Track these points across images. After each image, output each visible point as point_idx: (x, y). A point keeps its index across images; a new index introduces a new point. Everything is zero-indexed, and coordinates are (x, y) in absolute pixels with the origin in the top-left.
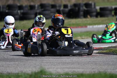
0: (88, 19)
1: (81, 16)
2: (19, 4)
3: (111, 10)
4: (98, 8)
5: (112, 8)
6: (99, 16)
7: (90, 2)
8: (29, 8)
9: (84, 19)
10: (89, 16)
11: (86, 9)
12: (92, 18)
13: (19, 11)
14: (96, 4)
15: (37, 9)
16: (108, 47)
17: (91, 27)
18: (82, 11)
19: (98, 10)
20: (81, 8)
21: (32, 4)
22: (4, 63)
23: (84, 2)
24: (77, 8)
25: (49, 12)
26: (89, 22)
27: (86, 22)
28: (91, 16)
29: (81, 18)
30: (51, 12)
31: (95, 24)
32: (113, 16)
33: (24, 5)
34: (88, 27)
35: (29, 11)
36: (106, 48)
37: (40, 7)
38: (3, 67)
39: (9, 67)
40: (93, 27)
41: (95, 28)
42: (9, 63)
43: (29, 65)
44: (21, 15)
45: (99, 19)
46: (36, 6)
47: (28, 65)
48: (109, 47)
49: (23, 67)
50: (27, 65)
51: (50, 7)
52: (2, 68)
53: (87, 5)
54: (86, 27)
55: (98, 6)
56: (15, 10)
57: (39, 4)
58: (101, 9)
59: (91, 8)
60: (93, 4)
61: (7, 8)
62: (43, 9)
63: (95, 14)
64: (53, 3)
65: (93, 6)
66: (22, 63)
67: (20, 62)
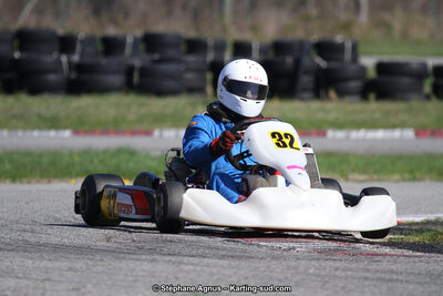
0: (329, 105)
1: (305, 90)
2: (61, 31)
3: (420, 74)
4: (369, 62)
5: (425, 65)
6: (372, 96)
7: (339, 39)
8: (100, 47)
9: (315, 105)
10: (332, 94)
11: (323, 64)
12: (347, 99)
13: (64, 59)
14: (361, 48)
15: (133, 55)
16: (422, 223)
17: (340, 134)
18: (307, 73)
19: (372, 74)
20: (306, 62)
21: (111, 31)
22: (30, 262)
23: (315, 38)
24: (289, 60)
25: (182, 67)
26: (332, 116)
27: (321, 116)
28: (342, 94)
29: (302, 99)
30: (189, 70)
31: (358, 125)
32: (428, 97)
33: (81, 35)
34: (330, 133)
35: (104, 61)
36: (417, 223)
37: (142, 47)
38: (27, 279)
39: (48, 280)
40: (348, 138)
41: (357, 140)
42: (50, 265)
43: (131, 279)
44: (74, 75)
45: (374, 107)
46: (129, 40)
47: (126, 275)
48: (428, 222)
49: (109, 283)
50: (122, 278)
51: (183, 48)
52: (26, 282)
53: (325, 48)
54: (322, 134)
55: (369, 54)
56: (51, 53)
57: (139, 33)
58: (382, 68)
59: (342, 60)
60: (348, 45)
61: (16, 43)
62: (156, 56)
63: (355, 85)
64: (191, 34)
65: (348, 55)
66: (99, 268)
67: (90, 263)
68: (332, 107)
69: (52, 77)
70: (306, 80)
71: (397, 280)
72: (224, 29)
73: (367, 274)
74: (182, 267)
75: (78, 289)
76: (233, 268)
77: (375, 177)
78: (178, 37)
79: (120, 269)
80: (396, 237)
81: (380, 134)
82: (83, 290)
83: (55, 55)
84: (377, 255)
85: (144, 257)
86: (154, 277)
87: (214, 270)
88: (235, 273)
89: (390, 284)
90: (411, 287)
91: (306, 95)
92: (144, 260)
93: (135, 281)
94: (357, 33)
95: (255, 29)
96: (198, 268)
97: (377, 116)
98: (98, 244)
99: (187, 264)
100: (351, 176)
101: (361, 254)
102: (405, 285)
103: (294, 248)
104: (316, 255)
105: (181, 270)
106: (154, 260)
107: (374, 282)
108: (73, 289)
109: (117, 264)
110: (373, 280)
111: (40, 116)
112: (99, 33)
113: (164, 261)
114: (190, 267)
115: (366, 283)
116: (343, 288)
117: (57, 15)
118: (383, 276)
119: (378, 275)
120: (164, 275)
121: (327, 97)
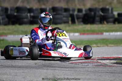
0: (104, 26)
1: (97, 22)
2: (28, 7)
4: (116, 13)
6: (116, 23)
7: (108, 7)
8: (40, 11)
9: (100, 26)
10: (105, 22)
11: (102, 14)
12: (109, 24)
13: (29, 15)
14: (114, 10)
17: (107, 34)
18: (98, 16)
19: (116, 16)
20: (97, 13)
21: (43, 7)
22: (12, 71)
23: (101, 7)
24: (93, 13)
25: (62, 16)
26: (105, 29)
27: (102, 29)
28: (108, 22)
29: (96, 24)
30: (64, 17)
31: (112, 31)
33: (34, 8)
34: (105, 33)
37: (51, 11)
39: (16, 75)
40: (110, 34)
41: (112, 35)
42: (17, 71)
43: (40, 74)
44: (32, 19)
45: (117, 26)
46: (48, 9)
47: (39, 73)
49: (33, 76)
51: (63, 11)
53: (104, 10)
54: (102, 34)
55: (116, 11)
56: (25, 13)
57: (51, 7)
58: (119, 15)
59: (109, 13)
60: (110, 9)
61: (16, 11)
62: (55, 13)
63: (111, 20)
64: (66, 7)
65: (110, 11)
66: (31, 72)
67: (29, 70)
68: (105, 26)
69: (25, 20)
70: (97, 19)
71: (116, 73)
72: (75, 5)
73: (108, 71)
74: (55, 71)
75: (24, 78)
76: (70, 71)
77: (116, 45)
78: (62, 8)
79: (38, 72)
80: (118, 61)
81: (119, 33)
82: (26, 78)
83: (26, 14)
84: (112, 66)
85: (45, 68)
86: (47, 74)
87: (64, 71)
88: (70, 72)
89: (114, 74)
90: (120, 74)
91: (97, 23)
92: (45, 69)
93: (41, 75)
94: (113, 5)
95: (84, 5)
96: (60, 71)
97: (118, 28)
98: (33, 65)
99: (57, 70)
100: (109, 45)
101: (108, 66)
102: (118, 74)
103: (89, 65)
104: (95, 67)
105: (55, 72)
106: (48, 69)
107: (109, 74)
108: (23, 78)
109: (37, 70)
110: (109, 73)
111: (22, 31)
112: (39, 7)
113: (50, 69)
114: (57, 71)
115: (107, 74)
116: (100, 75)
117: (28, 3)
118: (112, 72)
119: (111, 72)
120: (50, 73)
121: (104, 23)
